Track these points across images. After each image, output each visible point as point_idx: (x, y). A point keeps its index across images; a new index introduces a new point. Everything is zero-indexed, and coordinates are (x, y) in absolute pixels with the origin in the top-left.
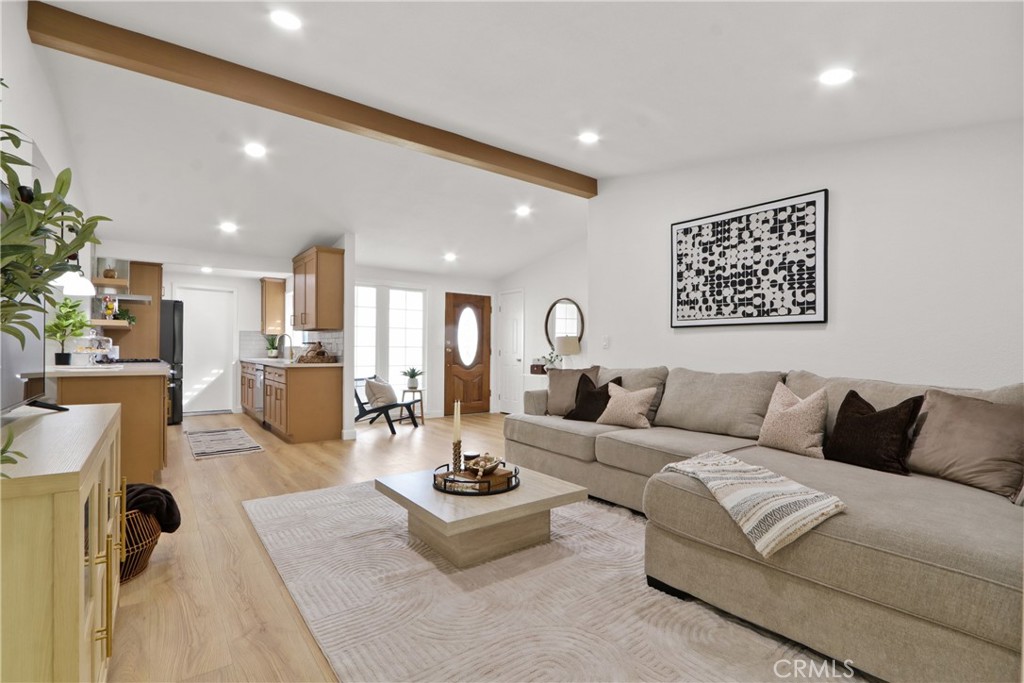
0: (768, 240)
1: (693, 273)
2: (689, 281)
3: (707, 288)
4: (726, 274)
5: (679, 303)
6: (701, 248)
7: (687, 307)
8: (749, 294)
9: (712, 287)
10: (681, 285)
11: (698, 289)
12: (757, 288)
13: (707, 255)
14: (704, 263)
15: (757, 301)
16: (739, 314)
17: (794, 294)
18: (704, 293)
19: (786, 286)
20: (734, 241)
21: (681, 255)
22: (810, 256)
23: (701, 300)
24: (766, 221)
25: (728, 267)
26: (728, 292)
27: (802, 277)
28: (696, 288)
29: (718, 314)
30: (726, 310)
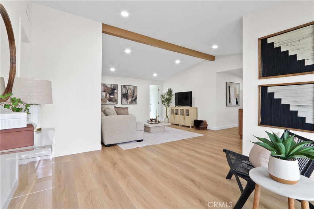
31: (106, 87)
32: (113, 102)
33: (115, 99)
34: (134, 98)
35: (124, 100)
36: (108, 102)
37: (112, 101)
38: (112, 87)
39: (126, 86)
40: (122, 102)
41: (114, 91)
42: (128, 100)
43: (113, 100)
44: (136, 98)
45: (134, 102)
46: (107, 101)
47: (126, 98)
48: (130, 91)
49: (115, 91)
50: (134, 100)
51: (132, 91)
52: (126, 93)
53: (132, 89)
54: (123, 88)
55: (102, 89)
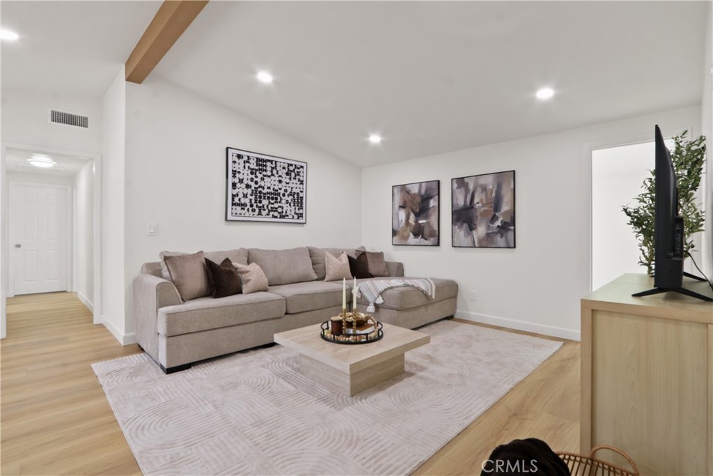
0: (285, 179)
1: (243, 186)
2: (241, 190)
3: (253, 197)
4: (265, 191)
5: (233, 204)
6: (250, 171)
7: (239, 208)
8: (276, 205)
9: (256, 198)
10: (235, 192)
11: (247, 197)
12: (280, 202)
13: (253, 176)
14: (252, 181)
15: (280, 210)
16: (271, 216)
17: (295, 209)
18: (251, 200)
19: (292, 204)
20: (269, 173)
21: (235, 171)
22: (302, 192)
23: (249, 205)
24: (284, 168)
25: (266, 187)
26: (265, 202)
27: (298, 201)
28: (245, 196)
29: (259, 214)
30: (264, 213)
31: (408, 192)
32: (426, 239)
33: (431, 227)
34: (498, 223)
35: (461, 233)
36: (412, 239)
37: (422, 237)
38: (423, 192)
39: (466, 180)
40: (455, 239)
41: (428, 203)
42: (474, 232)
43: (426, 232)
44: (508, 220)
45: (500, 240)
46: (409, 236)
47: (465, 225)
48: (483, 196)
49: (433, 203)
50: (499, 232)
51: (489, 194)
52: (468, 204)
53: (491, 187)
54: (457, 188)
55: (398, 200)
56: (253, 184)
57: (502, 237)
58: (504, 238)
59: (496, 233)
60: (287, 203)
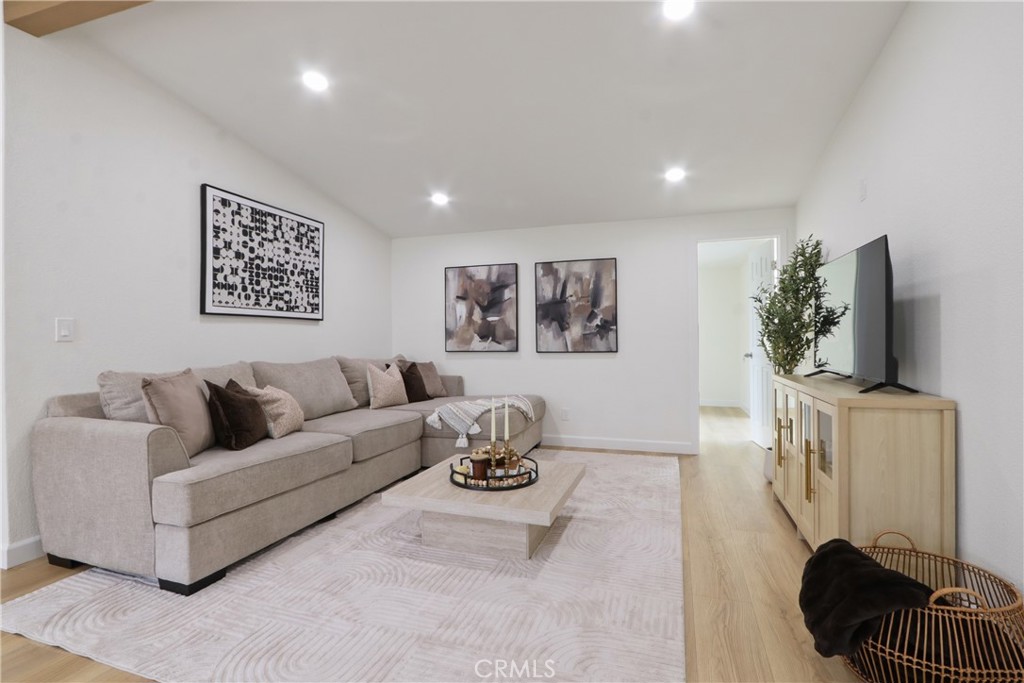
0: (294, 247)
1: (231, 254)
2: (227, 262)
3: (247, 275)
4: (265, 265)
5: (215, 285)
6: (242, 229)
7: (224, 292)
8: (281, 290)
9: (251, 276)
10: (218, 264)
11: (237, 274)
12: (287, 285)
13: (247, 239)
14: (245, 247)
15: (286, 297)
16: (273, 307)
17: (308, 296)
18: (243, 279)
19: (304, 289)
20: (270, 236)
21: (218, 228)
22: (317, 269)
23: (240, 287)
24: (292, 229)
25: (266, 259)
26: (265, 284)
27: (313, 285)
28: (234, 272)
29: (256, 304)
30: (264, 301)
31: (471, 278)
32: (499, 343)
33: (506, 327)
34: (597, 322)
35: (549, 335)
36: (477, 343)
37: (493, 340)
38: (494, 278)
39: (555, 266)
40: (540, 343)
41: (502, 294)
42: (567, 333)
43: (499, 332)
44: (610, 318)
45: (600, 343)
46: (472, 339)
47: (555, 324)
48: (578, 287)
49: (508, 294)
50: (598, 332)
51: (585, 284)
52: (558, 296)
53: (588, 277)
54: (544, 275)
55: (455, 288)
56: (246, 252)
57: (602, 338)
58: (604, 340)
59: (595, 334)
60: (297, 287)
